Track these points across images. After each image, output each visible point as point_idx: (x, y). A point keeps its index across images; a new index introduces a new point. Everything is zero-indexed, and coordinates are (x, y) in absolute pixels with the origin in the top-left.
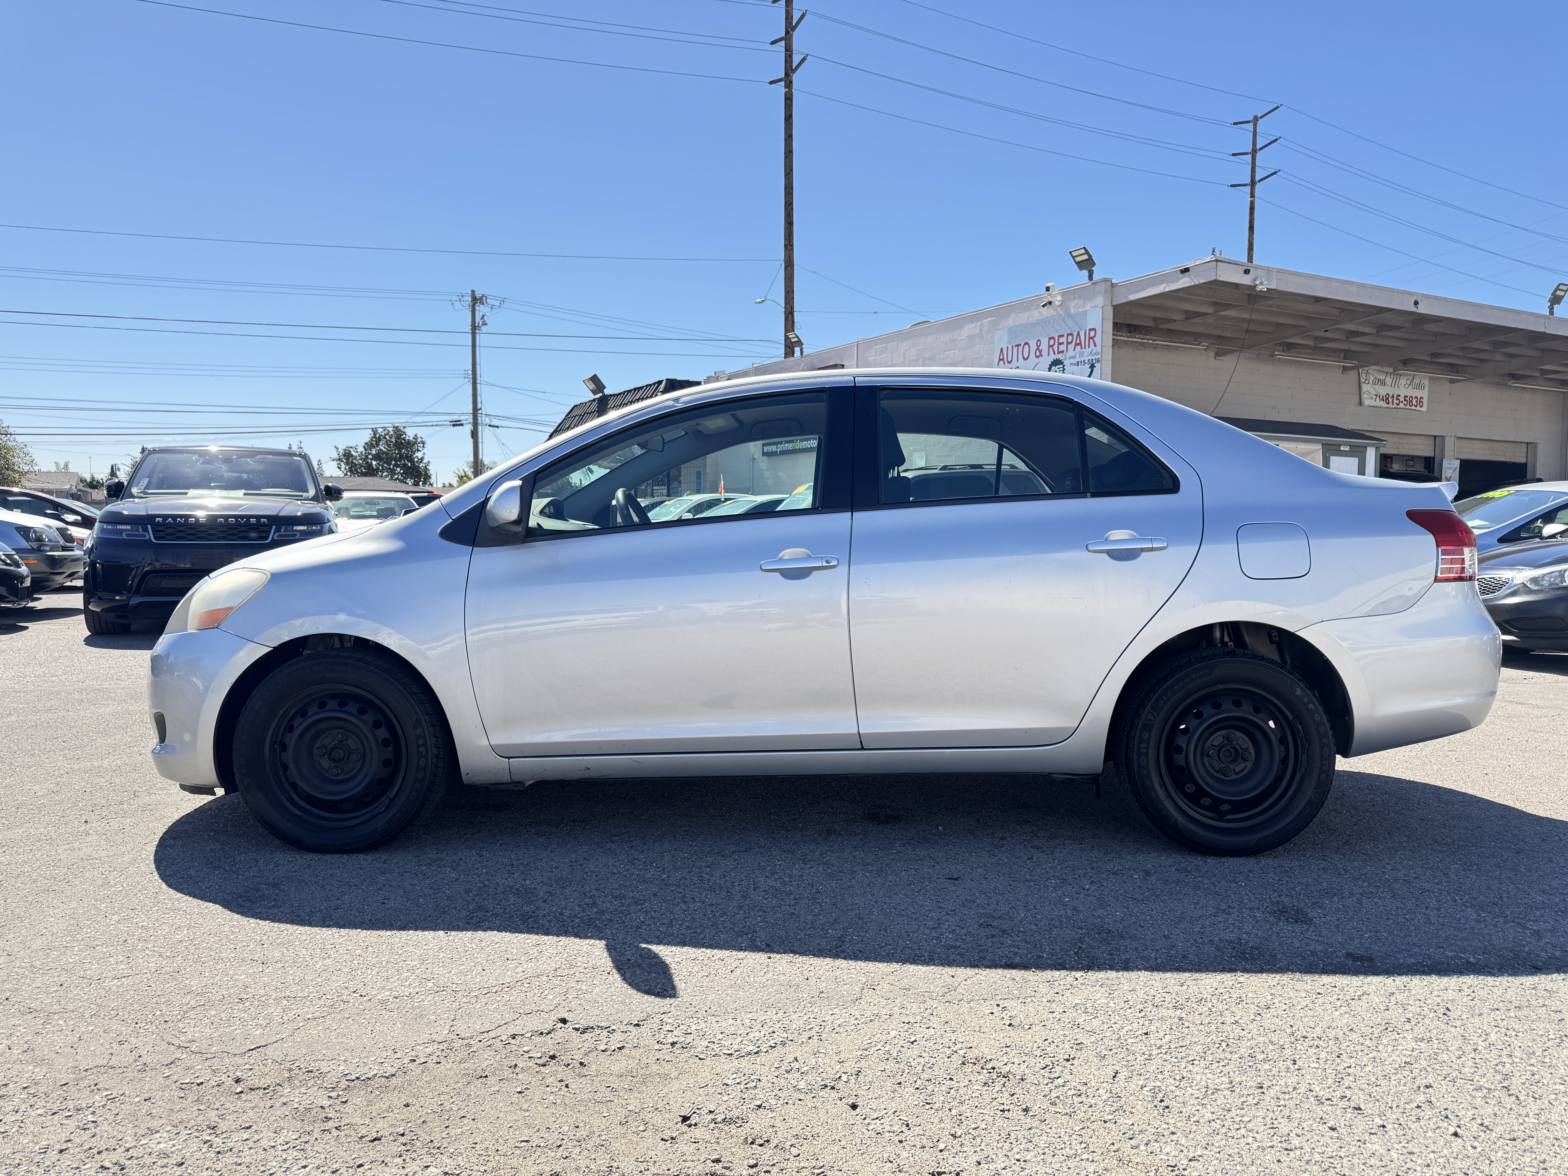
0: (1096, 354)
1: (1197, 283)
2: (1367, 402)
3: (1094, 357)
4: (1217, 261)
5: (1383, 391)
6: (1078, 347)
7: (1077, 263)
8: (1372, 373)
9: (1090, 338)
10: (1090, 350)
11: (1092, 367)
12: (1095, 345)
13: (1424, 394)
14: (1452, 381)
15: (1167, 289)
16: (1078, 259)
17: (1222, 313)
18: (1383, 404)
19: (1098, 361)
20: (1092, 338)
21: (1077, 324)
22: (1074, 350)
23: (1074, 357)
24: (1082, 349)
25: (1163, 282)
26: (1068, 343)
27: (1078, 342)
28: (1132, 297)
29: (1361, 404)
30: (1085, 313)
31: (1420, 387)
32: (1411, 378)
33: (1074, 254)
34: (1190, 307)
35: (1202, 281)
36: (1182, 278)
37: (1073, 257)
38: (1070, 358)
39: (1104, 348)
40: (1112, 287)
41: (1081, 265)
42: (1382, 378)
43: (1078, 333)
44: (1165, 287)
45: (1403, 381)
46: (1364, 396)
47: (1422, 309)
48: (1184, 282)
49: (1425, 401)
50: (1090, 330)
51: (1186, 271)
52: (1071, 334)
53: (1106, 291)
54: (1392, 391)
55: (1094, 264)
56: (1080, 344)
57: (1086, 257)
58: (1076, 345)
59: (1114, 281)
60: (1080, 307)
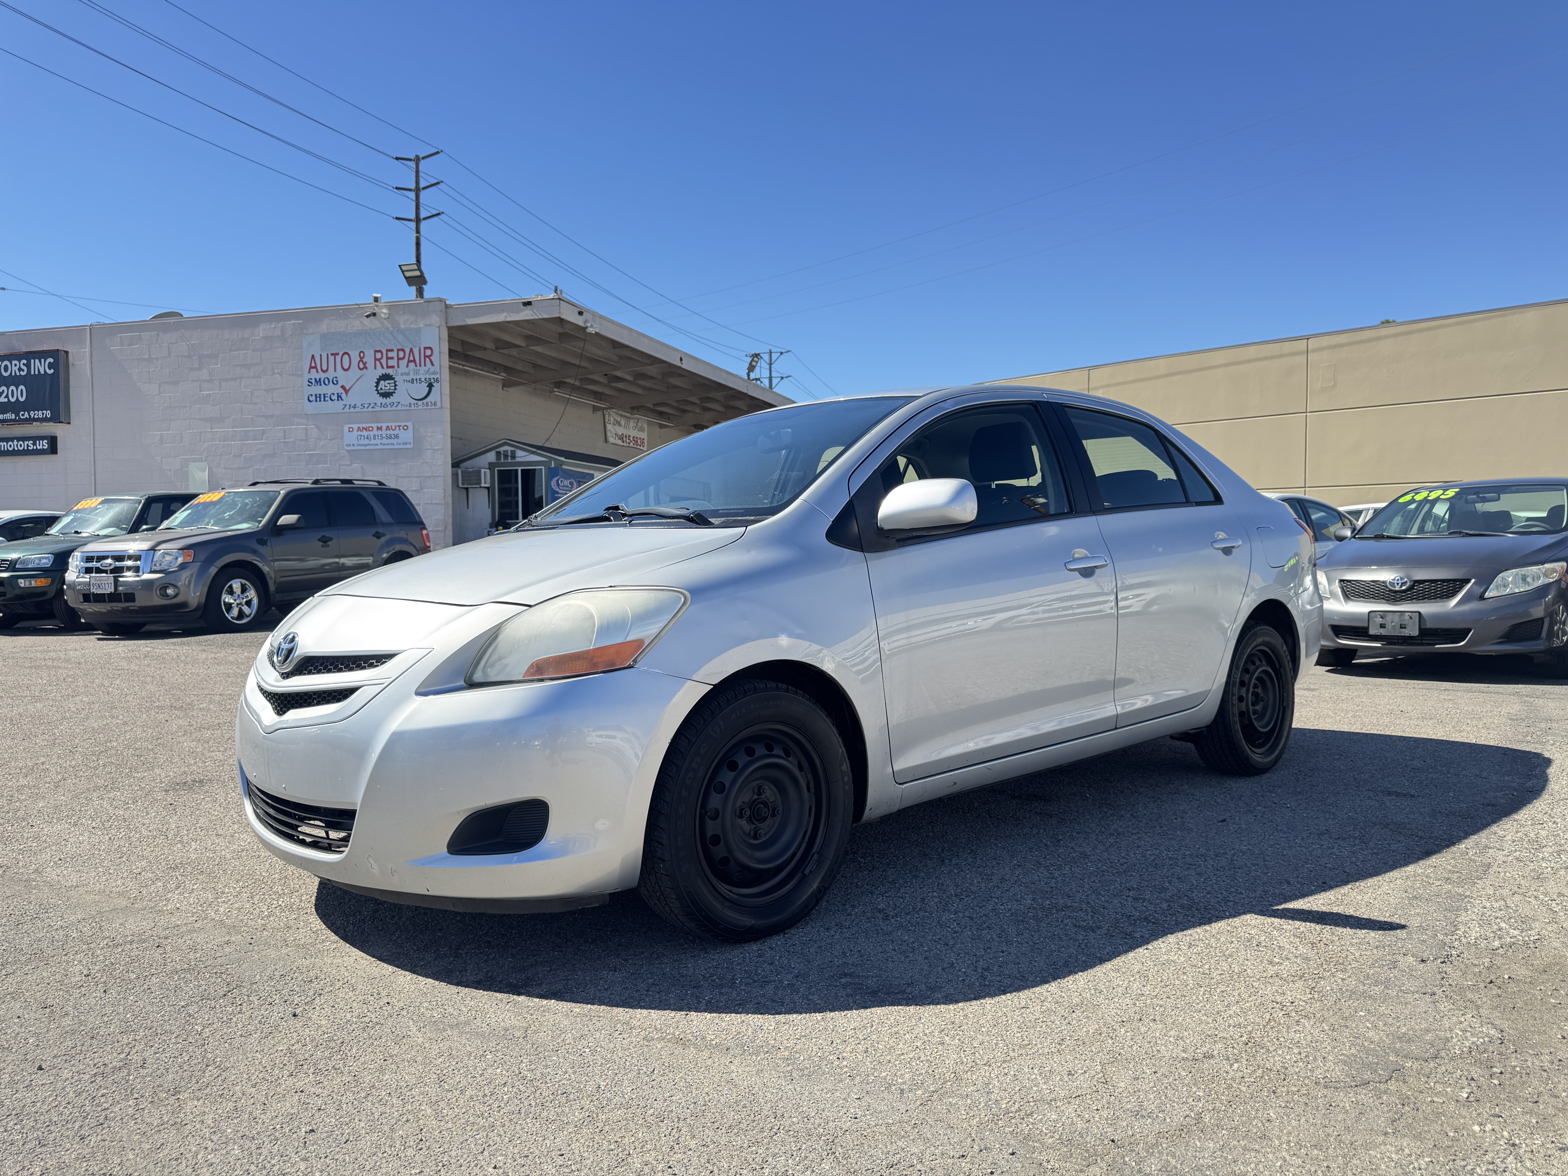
0: (434, 373)
1: (541, 317)
2: (611, 440)
3: (432, 377)
4: (559, 299)
5: (620, 431)
6: (412, 365)
7: (406, 278)
8: (612, 416)
9: (425, 357)
10: (426, 369)
11: (430, 386)
12: (433, 365)
13: (644, 435)
14: (661, 426)
15: (509, 319)
16: (408, 274)
17: (532, 348)
18: (620, 442)
19: (437, 380)
20: (429, 357)
21: (409, 340)
22: (407, 366)
23: (408, 374)
24: (416, 366)
25: (503, 311)
26: (399, 359)
27: (412, 358)
28: (470, 321)
29: (606, 441)
30: (418, 330)
31: (641, 430)
32: (636, 421)
33: (404, 268)
34: (507, 338)
35: (546, 316)
36: (524, 310)
37: (403, 272)
38: (402, 374)
39: (442, 369)
40: (446, 308)
41: (410, 281)
42: (619, 420)
43: (411, 350)
44: (506, 317)
45: (632, 424)
46: (609, 434)
47: (685, 366)
48: (527, 314)
49: (646, 441)
50: (425, 348)
51: (528, 304)
52: (403, 350)
53: (441, 311)
54: (626, 432)
55: (425, 282)
56: (414, 361)
57: (418, 273)
58: (409, 361)
59: (448, 302)
60: (411, 323)
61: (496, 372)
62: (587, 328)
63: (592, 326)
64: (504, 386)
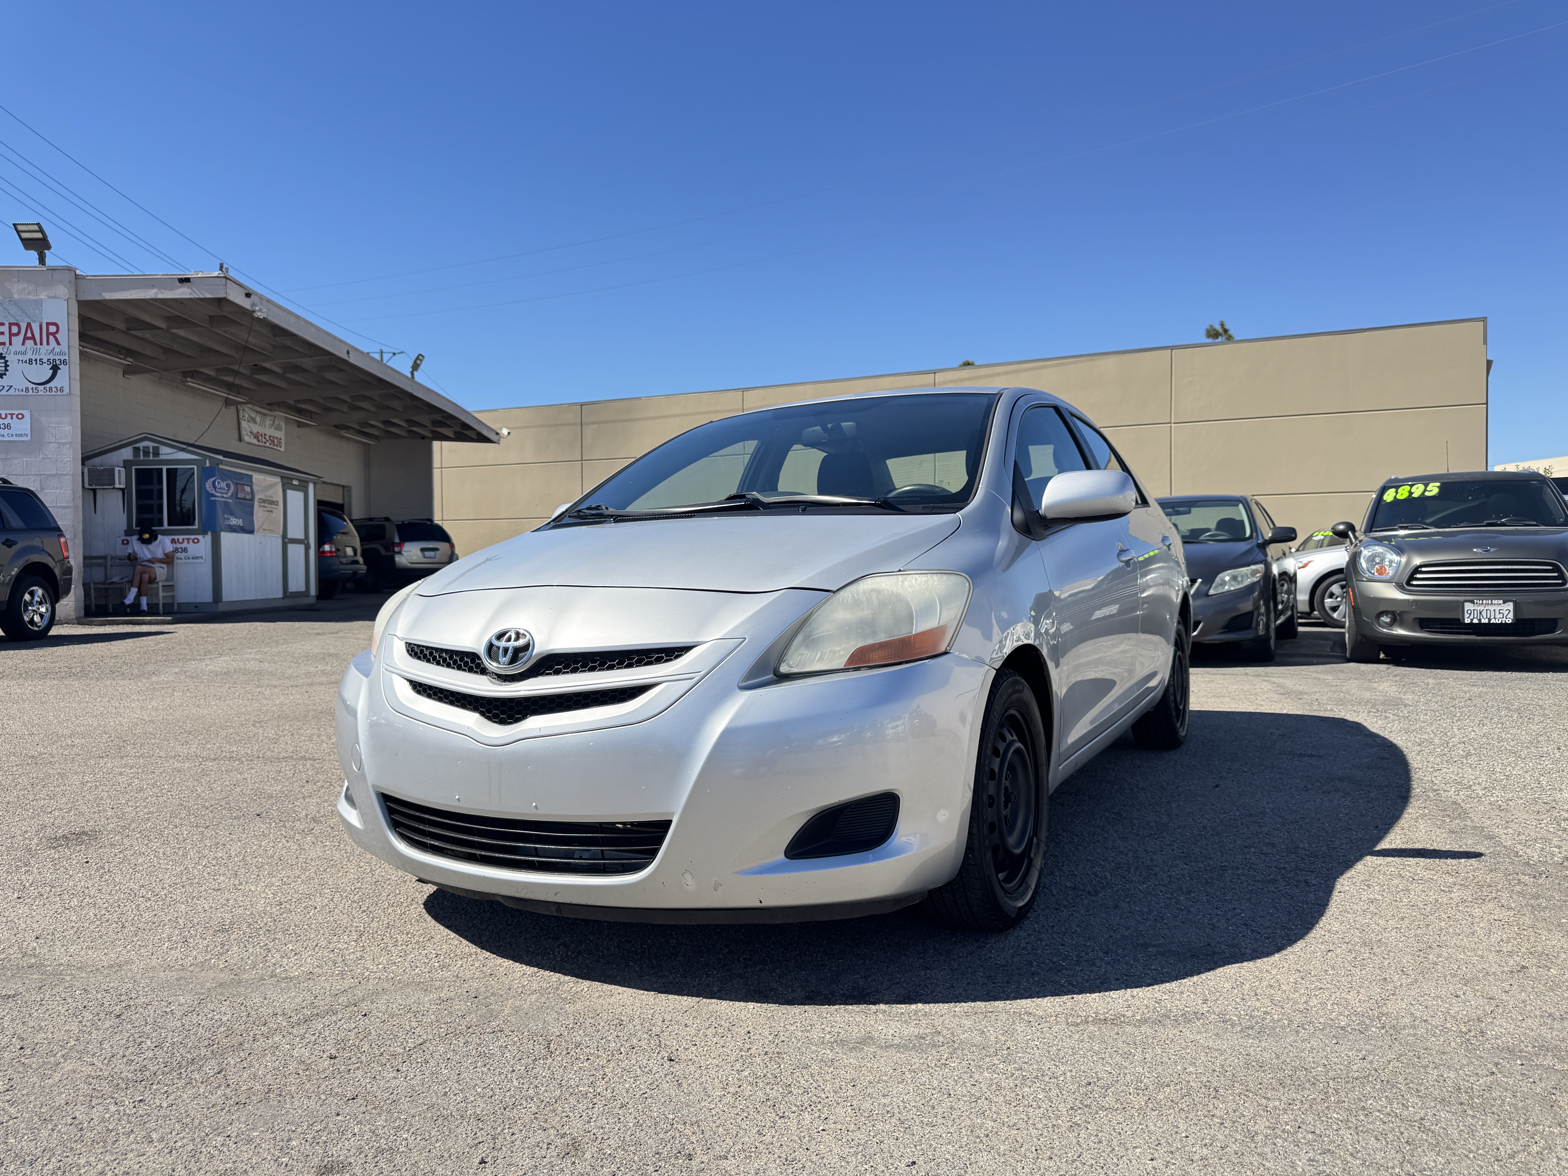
0: (60, 353)
1: (202, 296)
2: (247, 438)
3: (57, 358)
4: (225, 277)
5: (255, 428)
6: (29, 343)
7: (22, 240)
8: (247, 412)
9: (48, 334)
10: (50, 348)
11: (55, 369)
12: (58, 343)
13: (281, 434)
14: (300, 425)
15: (160, 296)
16: (24, 235)
17: (174, 331)
18: (255, 441)
19: (64, 362)
20: (54, 334)
21: (26, 313)
22: (23, 344)
23: (25, 353)
24: (35, 344)
25: (153, 287)
26: (11, 335)
27: (29, 335)
28: (108, 296)
29: (240, 439)
30: (39, 303)
31: (278, 428)
32: (272, 418)
33: (20, 228)
34: (147, 318)
35: (208, 296)
36: (180, 287)
37: (18, 232)
38: (16, 353)
39: (71, 348)
40: (76, 278)
41: (28, 244)
42: (254, 416)
43: (29, 325)
44: (157, 293)
45: (268, 421)
46: (243, 432)
47: (352, 360)
48: (183, 292)
49: (283, 441)
50: (48, 324)
51: (185, 281)
52: (18, 325)
53: (70, 282)
54: (261, 430)
55: (48, 247)
56: (33, 338)
57: (39, 235)
58: (26, 338)
59: (78, 272)
60: (29, 294)
61: (121, 356)
62: (254, 311)
63: (260, 310)
64: (125, 373)
